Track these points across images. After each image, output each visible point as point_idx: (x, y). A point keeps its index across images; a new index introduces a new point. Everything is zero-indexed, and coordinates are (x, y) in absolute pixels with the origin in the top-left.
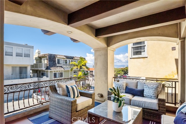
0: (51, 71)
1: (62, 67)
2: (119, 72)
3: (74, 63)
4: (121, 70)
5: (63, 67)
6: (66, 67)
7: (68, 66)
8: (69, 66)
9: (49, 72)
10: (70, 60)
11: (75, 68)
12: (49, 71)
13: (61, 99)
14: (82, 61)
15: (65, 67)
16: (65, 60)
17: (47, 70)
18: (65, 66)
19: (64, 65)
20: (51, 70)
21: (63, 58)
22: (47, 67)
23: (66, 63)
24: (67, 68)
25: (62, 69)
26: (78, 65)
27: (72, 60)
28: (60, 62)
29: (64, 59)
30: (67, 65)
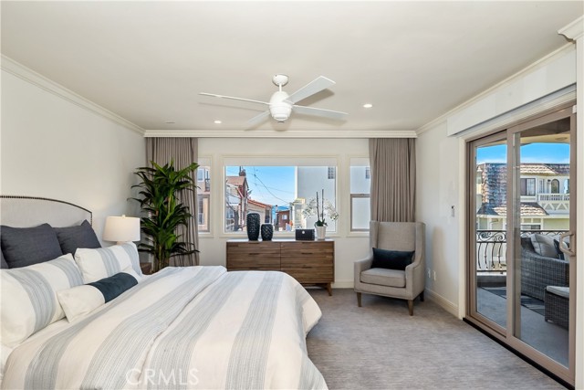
0: (497, 220)
1: (536, 205)
5: (540, 204)
6: (555, 205)
7: (562, 202)
9: (490, 221)
12: (490, 217)
13: (543, 260)
16: (552, 178)
17: (482, 216)
18: (550, 202)
20: (496, 214)
21: (541, 174)
22: (483, 204)
23: (556, 190)
24: (558, 211)
25: (539, 213)
28: (530, 188)
29: (547, 175)
30: (558, 198)
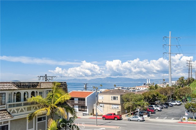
1: (5, 111)
2: (138, 103)
3: (37, 98)
4: (143, 97)
5: (8, 110)
6: (18, 110)
7: (22, 107)
8: (26, 107)
10: (30, 91)
11: (40, 112)
14: (59, 95)
15: (14, 112)
16: (16, 92)
18: (15, 109)
19: (14, 106)
23: (18, 99)
24: (19, 113)
25: (7, 117)
26: (47, 104)
27: (35, 91)
30: (20, 105)
